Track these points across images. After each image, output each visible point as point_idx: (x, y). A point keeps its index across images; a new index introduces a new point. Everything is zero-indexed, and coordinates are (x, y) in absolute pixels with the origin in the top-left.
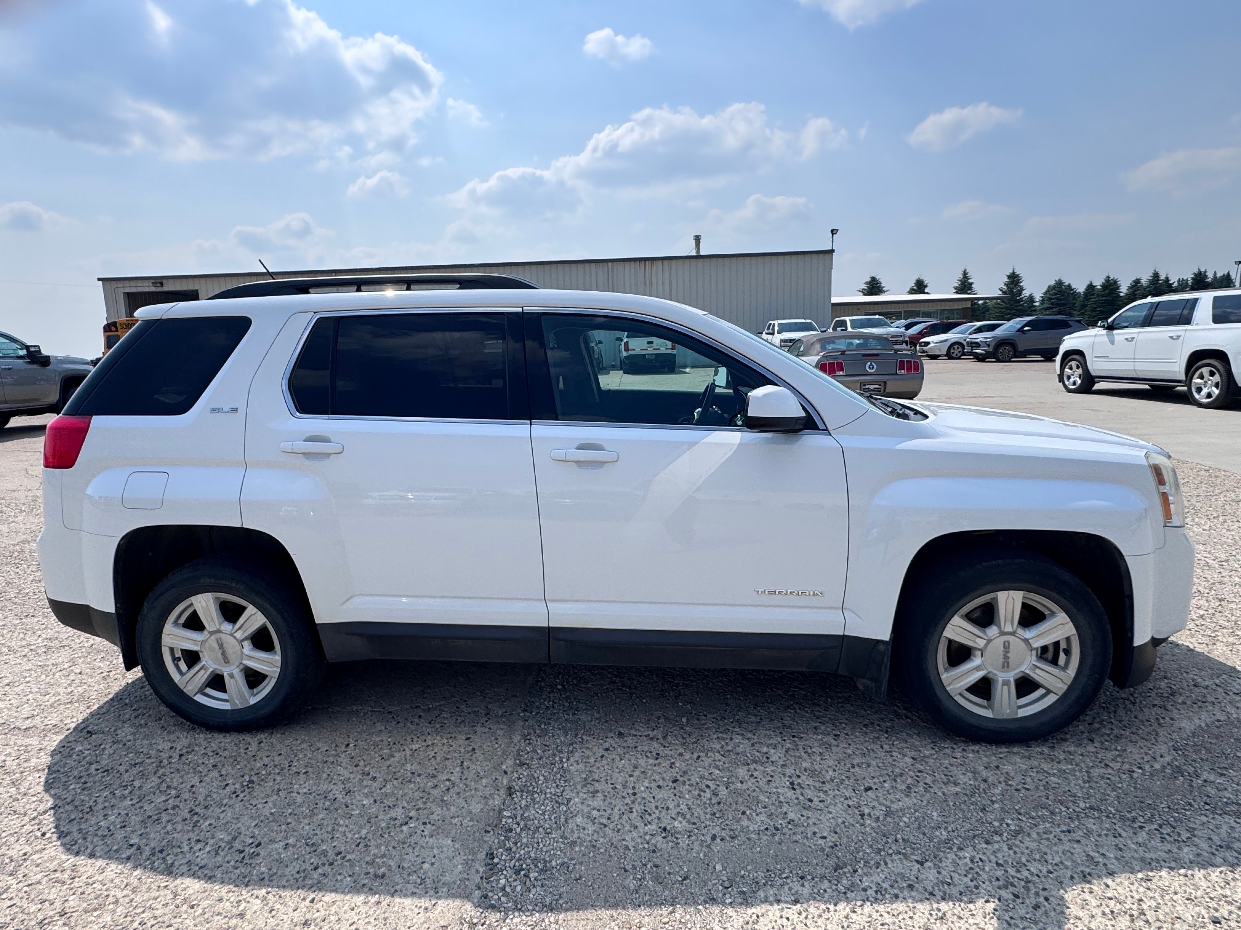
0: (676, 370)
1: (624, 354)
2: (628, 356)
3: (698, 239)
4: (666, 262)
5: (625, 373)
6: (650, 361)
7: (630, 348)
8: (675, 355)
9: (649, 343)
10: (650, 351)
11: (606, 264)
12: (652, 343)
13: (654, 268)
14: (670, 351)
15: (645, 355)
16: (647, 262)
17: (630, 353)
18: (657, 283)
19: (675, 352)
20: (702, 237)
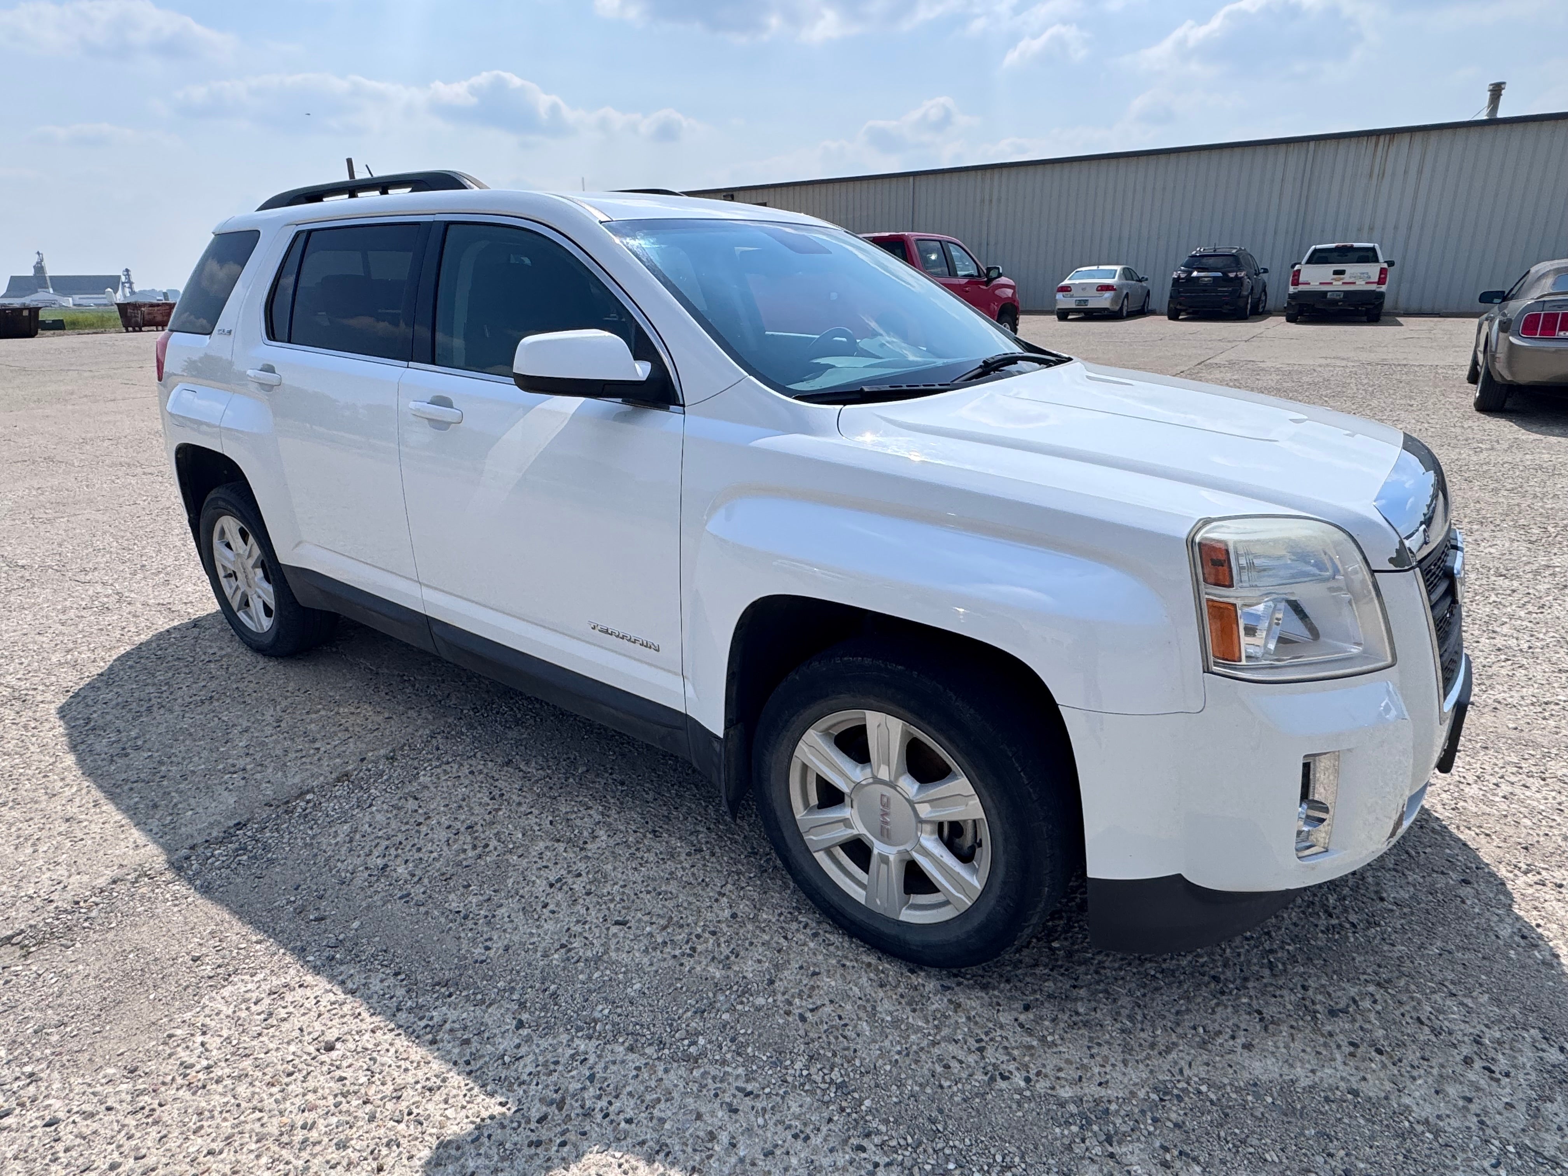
0: (1382, 318)
1: (1292, 289)
2: (1295, 294)
3: (1497, 91)
4: (1418, 136)
5: (1288, 321)
6: (1334, 302)
7: (1301, 279)
8: (1382, 295)
9: (1336, 273)
10: (1338, 285)
11: (1305, 144)
12: (1342, 272)
13: (1393, 150)
14: (1373, 287)
15: (1325, 293)
16: (1382, 138)
17: (1301, 288)
18: (1393, 174)
19: (1383, 288)
20: (1507, 87)
